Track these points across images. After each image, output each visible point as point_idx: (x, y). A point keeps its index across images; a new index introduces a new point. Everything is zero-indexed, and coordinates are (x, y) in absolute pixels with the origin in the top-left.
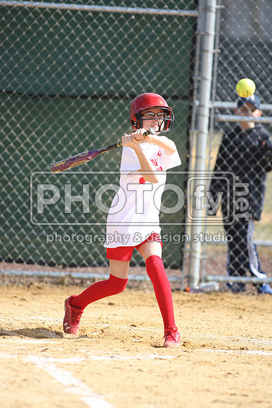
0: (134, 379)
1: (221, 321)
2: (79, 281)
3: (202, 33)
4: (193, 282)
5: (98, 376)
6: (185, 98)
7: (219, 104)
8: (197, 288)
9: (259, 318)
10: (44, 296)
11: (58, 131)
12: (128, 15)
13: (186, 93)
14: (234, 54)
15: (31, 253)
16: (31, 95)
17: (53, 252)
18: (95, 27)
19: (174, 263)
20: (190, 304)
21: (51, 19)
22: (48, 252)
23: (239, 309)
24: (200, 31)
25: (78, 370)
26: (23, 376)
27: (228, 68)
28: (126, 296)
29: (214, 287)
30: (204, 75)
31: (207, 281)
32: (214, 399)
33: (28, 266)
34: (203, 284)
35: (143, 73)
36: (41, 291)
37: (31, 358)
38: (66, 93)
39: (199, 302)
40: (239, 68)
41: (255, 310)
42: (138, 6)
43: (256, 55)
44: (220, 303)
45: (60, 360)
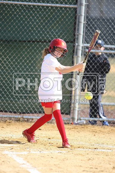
0: (49, 161)
1: (86, 137)
2: (26, 120)
3: (79, 15)
4: (75, 120)
5: (34, 160)
6: (72, 42)
7: (86, 45)
8: (76, 123)
9: (103, 136)
10: (12, 126)
11: (18, 56)
12: (48, 7)
13: (72, 40)
14: (93, 24)
15: (6, 108)
16: (6, 41)
17: (15, 107)
18: (34, 12)
19: (67, 112)
20: (73, 130)
21: (15, 8)
22: (13, 107)
23: (94, 132)
25: (26, 157)
26: (3, 160)
27: (90, 30)
28: (46, 126)
29: (83, 122)
30: (80, 33)
31: (80, 120)
32: (83, 170)
33: (5, 113)
34: (79, 121)
35: (54, 32)
36: (10, 124)
37: (6, 152)
38: (21, 40)
39: (77, 129)
41: (101, 132)
42: (52, 3)
43: (102, 24)
44: (86, 129)
45: (18, 153)
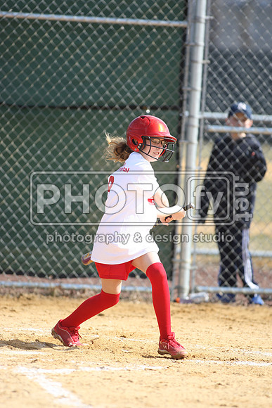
0: (124, 390)
1: (211, 331)
2: (68, 292)
3: (192, 44)
4: (183, 293)
5: (88, 387)
6: (175, 109)
7: (209, 115)
8: (187, 298)
9: (250, 329)
10: (34, 307)
11: (47, 142)
12: (117, 26)
13: (176, 104)
14: (224, 65)
15: (21, 264)
16: (20, 106)
17: (42, 262)
18: (84, 37)
20: (180, 315)
21: (41, 30)
22: (37, 263)
23: (230, 319)
24: (189, 42)
25: (68, 381)
26: (13, 387)
27: (218, 79)
29: (203, 297)
30: (193, 86)
31: (196, 291)
33: (17, 277)
34: (193, 295)
35: (132, 84)
36: (30, 302)
37: (21, 369)
38: (56, 104)
39: (189, 312)
40: (229, 79)
41: (245, 320)
42: (127, 17)
43: (246, 66)
44: (210, 314)
45: (49, 371)
